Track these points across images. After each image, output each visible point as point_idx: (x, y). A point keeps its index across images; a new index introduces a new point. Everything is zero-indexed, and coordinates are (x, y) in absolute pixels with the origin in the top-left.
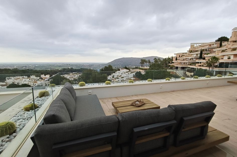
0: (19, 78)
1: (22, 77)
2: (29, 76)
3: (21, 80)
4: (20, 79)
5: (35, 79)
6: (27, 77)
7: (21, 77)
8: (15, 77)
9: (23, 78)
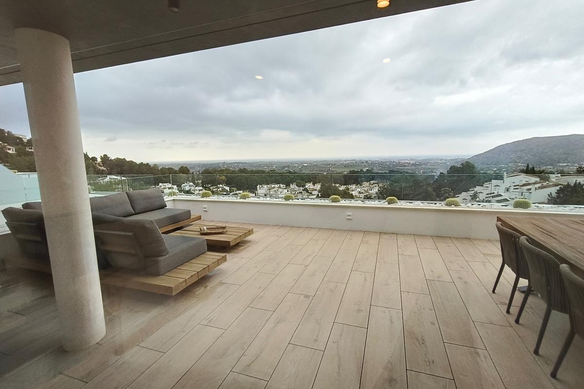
0: (274, 187)
1: (279, 185)
2: (288, 185)
3: (275, 191)
4: (275, 189)
5: (296, 191)
6: (285, 185)
7: (276, 186)
8: (268, 186)
9: (280, 187)
